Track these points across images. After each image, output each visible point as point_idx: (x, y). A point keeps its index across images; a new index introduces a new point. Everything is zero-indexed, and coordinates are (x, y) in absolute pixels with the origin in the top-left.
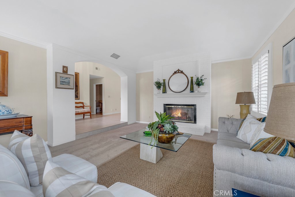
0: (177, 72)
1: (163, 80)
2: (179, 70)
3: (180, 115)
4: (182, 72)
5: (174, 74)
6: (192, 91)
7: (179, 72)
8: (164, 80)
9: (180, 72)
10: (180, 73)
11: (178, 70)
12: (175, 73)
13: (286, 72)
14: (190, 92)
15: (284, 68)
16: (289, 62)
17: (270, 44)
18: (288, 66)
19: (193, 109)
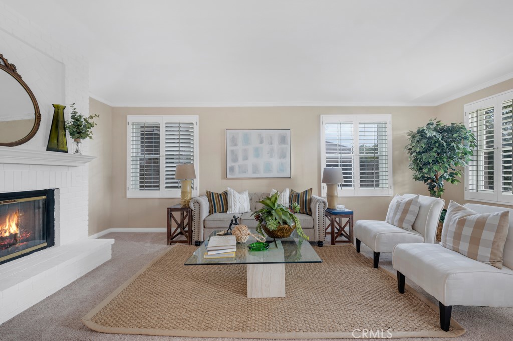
4: (11, 69)
9: (1, 62)
10: (1, 68)
13: (233, 152)
14: (48, 150)
15: (229, 149)
16: (236, 145)
17: (198, 116)
18: (235, 148)
19: (41, 206)
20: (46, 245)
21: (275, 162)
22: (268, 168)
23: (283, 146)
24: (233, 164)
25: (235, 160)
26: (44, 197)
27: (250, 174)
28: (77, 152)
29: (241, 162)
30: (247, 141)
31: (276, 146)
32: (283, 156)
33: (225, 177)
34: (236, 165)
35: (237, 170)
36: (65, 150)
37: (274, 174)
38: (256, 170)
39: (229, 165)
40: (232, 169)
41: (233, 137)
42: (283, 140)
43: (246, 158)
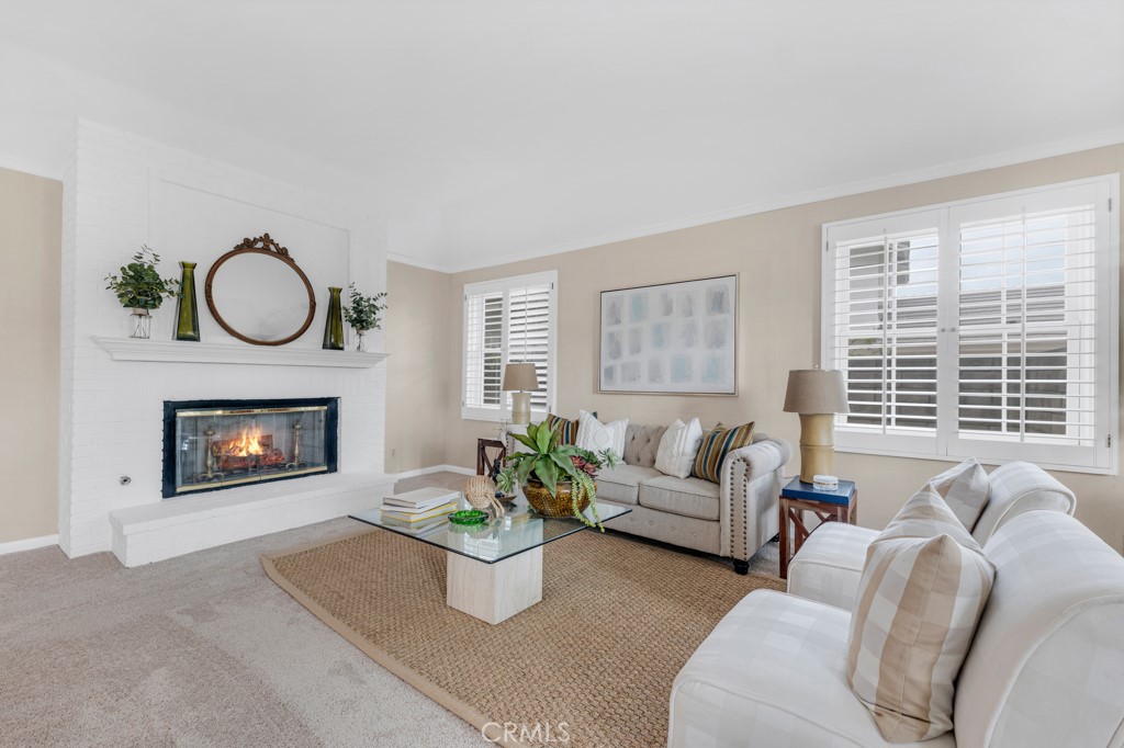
0: (260, 245)
1: (184, 265)
2: (266, 239)
3: (255, 448)
4: (282, 254)
5: (239, 249)
6: (333, 342)
7: (266, 250)
8: (188, 269)
9: (273, 248)
10: (273, 254)
11: (261, 239)
12: (247, 246)
13: (611, 335)
14: (324, 347)
15: (606, 330)
16: (618, 322)
17: (556, 272)
18: (615, 328)
19: (323, 418)
20: (325, 468)
21: (699, 355)
22: (682, 370)
23: (719, 317)
24: (612, 362)
25: (616, 354)
26: (325, 408)
27: (643, 384)
28: (359, 348)
29: (626, 357)
30: (639, 311)
31: (701, 316)
32: (717, 341)
33: (598, 390)
34: (617, 364)
35: (618, 373)
36: (341, 345)
37: (695, 385)
38: (655, 375)
39: (606, 362)
40: (610, 372)
41: (613, 306)
42: (718, 303)
43: (636, 349)
